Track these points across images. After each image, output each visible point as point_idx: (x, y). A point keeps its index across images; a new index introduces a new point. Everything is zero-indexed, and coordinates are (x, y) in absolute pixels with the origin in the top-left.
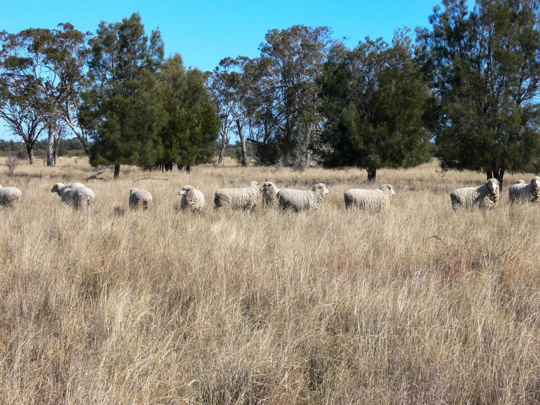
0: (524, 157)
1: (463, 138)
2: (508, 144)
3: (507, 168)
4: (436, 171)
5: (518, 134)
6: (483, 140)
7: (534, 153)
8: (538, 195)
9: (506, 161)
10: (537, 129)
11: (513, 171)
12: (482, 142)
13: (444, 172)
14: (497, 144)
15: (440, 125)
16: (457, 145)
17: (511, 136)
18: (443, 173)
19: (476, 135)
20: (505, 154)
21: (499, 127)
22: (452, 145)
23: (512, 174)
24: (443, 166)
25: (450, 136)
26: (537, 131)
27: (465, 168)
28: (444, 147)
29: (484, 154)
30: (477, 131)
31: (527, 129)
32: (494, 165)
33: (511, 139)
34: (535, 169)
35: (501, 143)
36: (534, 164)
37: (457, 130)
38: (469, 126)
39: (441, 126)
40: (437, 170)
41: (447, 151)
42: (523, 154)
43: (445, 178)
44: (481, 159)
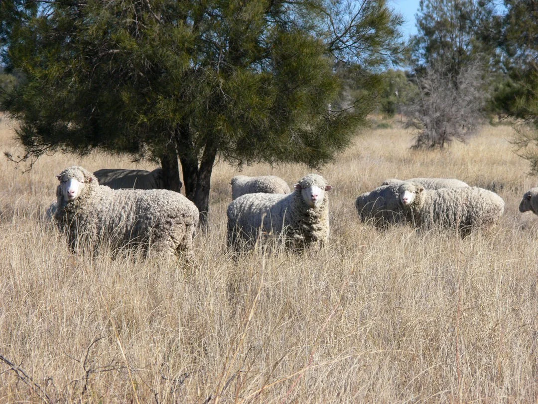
0: (274, 111)
1: (90, 52)
2: (226, 72)
3: (223, 146)
4: (7, 154)
5: (257, 42)
6: (149, 57)
7: (304, 99)
8: (315, 233)
9: (221, 126)
10: (312, 27)
11: (240, 154)
12: (147, 64)
13: (31, 158)
14: (192, 71)
15: (17, 13)
16: (69, 75)
17: (234, 48)
18: (29, 162)
19: (130, 43)
20: (217, 102)
21: (198, 18)
22: (54, 71)
23: (240, 164)
24: (26, 139)
25: (47, 44)
26: (313, 33)
27: (94, 146)
28: (30, 78)
29: (154, 104)
30: (132, 29)
31: (282, 25)
32: (184, 135)
33: (236, 57)
34: (309, 149)
35: (206, 70)
36: (305, 136)
37: (68, 28)
38: (108, 14)
39: (20, 14)
40: (12, 151)
41: (41, 91)
42: (270, 102)
43: (35, 177)
44: (142, 118)
